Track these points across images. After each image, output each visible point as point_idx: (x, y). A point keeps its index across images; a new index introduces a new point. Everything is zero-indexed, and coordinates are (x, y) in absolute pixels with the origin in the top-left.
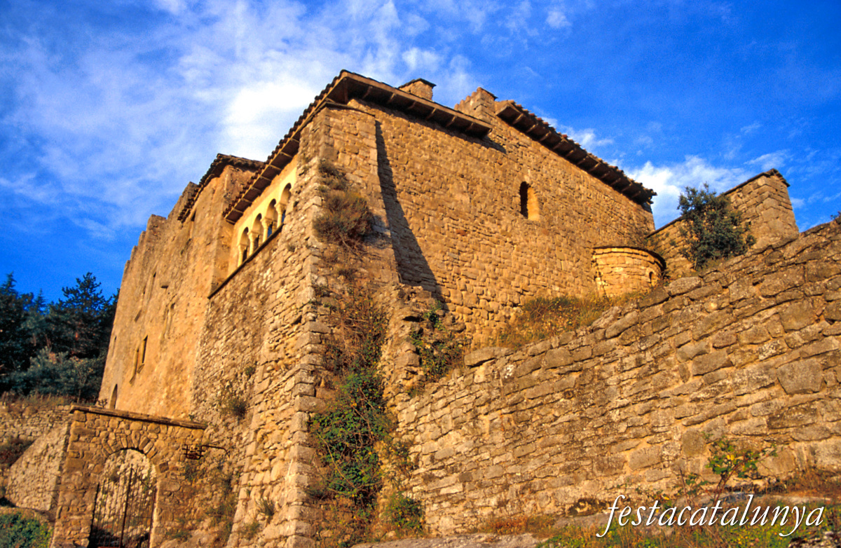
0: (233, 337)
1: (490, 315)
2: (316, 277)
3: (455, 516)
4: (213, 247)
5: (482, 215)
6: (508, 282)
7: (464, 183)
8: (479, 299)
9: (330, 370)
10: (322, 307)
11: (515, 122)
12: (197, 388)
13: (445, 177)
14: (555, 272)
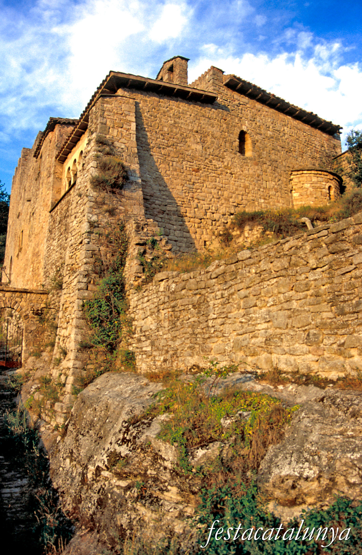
0: (61, 240)
1: (214, 223)
2: (91, 215)
3: (148, 363)
4: (51, 179)
5: (211, 156)
6: (227, 200)
7: (198, 137)
8: (206, 213)
9: (96, 273)
10: (94, 234)
11: (237, 89)
12: (45, 268)
13: (185, 134)
14: (262, 190)
